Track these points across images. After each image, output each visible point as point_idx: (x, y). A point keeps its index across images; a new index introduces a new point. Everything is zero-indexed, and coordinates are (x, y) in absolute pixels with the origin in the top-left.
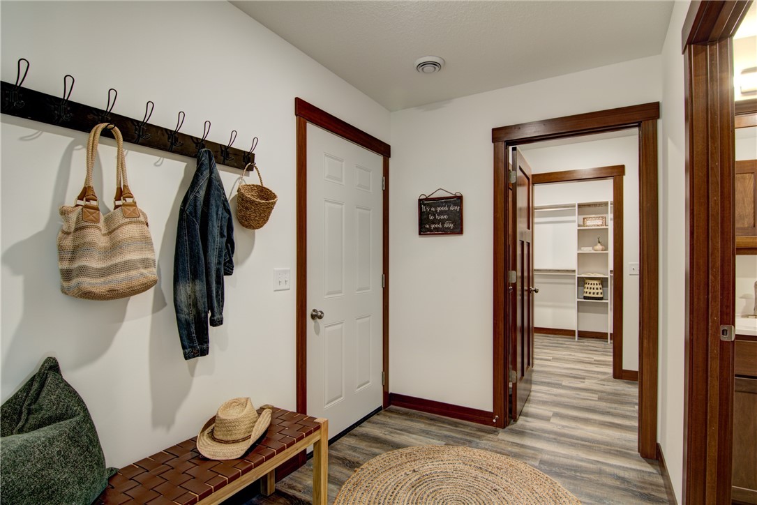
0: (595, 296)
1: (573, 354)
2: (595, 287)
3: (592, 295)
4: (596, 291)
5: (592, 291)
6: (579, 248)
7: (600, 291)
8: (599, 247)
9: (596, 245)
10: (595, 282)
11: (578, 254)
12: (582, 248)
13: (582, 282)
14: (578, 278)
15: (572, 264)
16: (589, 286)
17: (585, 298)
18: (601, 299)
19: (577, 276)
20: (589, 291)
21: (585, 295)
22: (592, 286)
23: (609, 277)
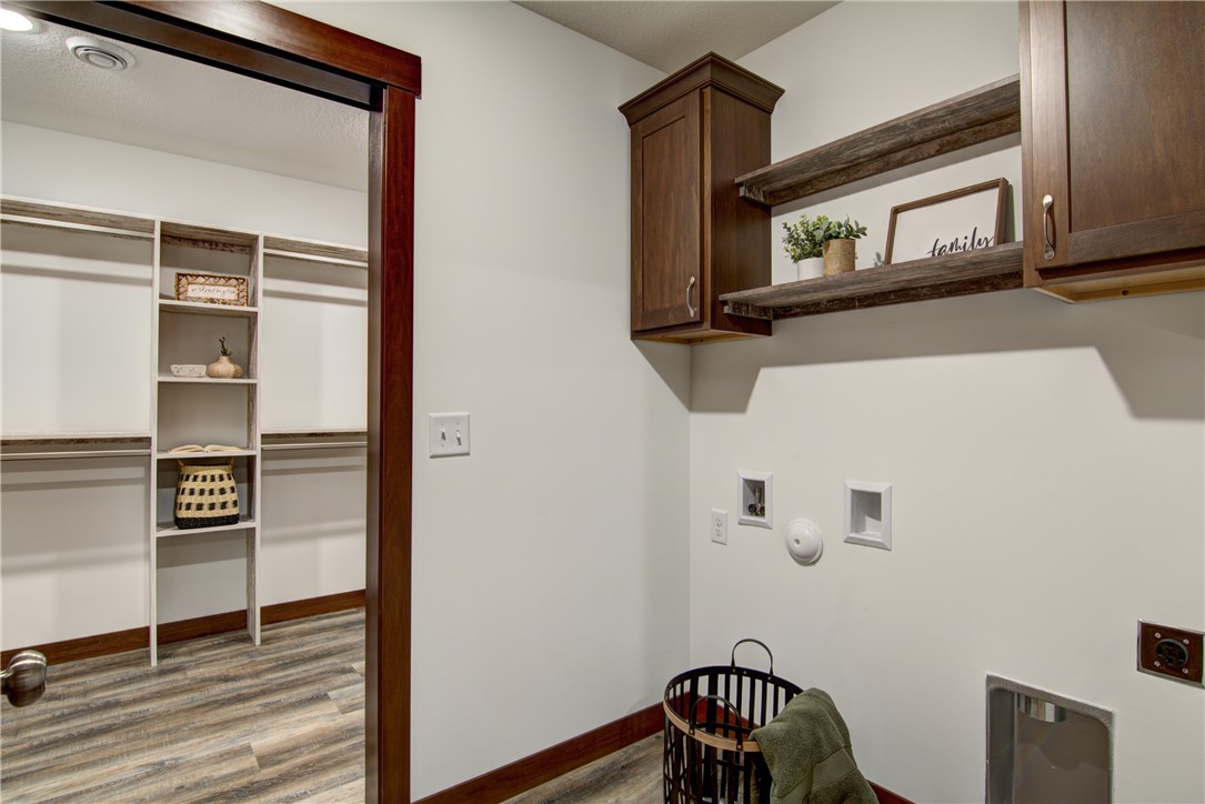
0: (218, 513)
1: (164, 755)
2: (217, 485)
3: (206, 513)
4: (218, 499)
5: (206, 500)
6: (164, 366)
7: (230, 497)
8: (225, 366)
9: (217, 360)
10: (217, 471)
11: (161, 384)
12: (173, 367)
13: (172, 473)
14: (160, 461)
15: (137, 415)
16: (198, 485)
17: (181, 523)
18: (234, 519)
19: (156, 456)
20: (195, 500)
21: (183, 514)
22: (207, 486)
23: (257, 452)
